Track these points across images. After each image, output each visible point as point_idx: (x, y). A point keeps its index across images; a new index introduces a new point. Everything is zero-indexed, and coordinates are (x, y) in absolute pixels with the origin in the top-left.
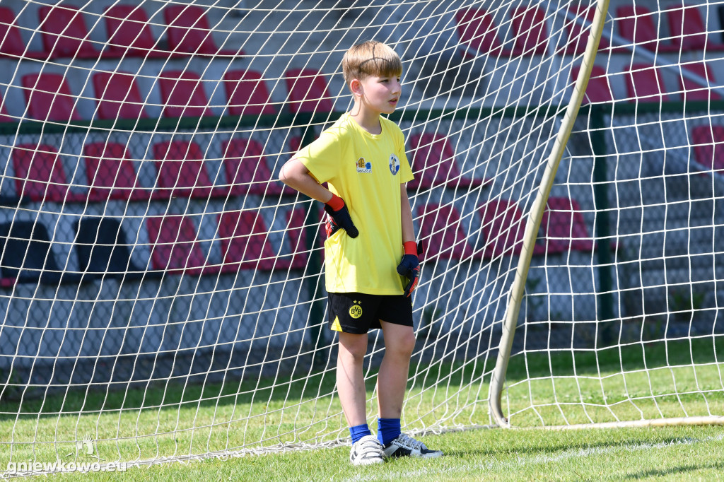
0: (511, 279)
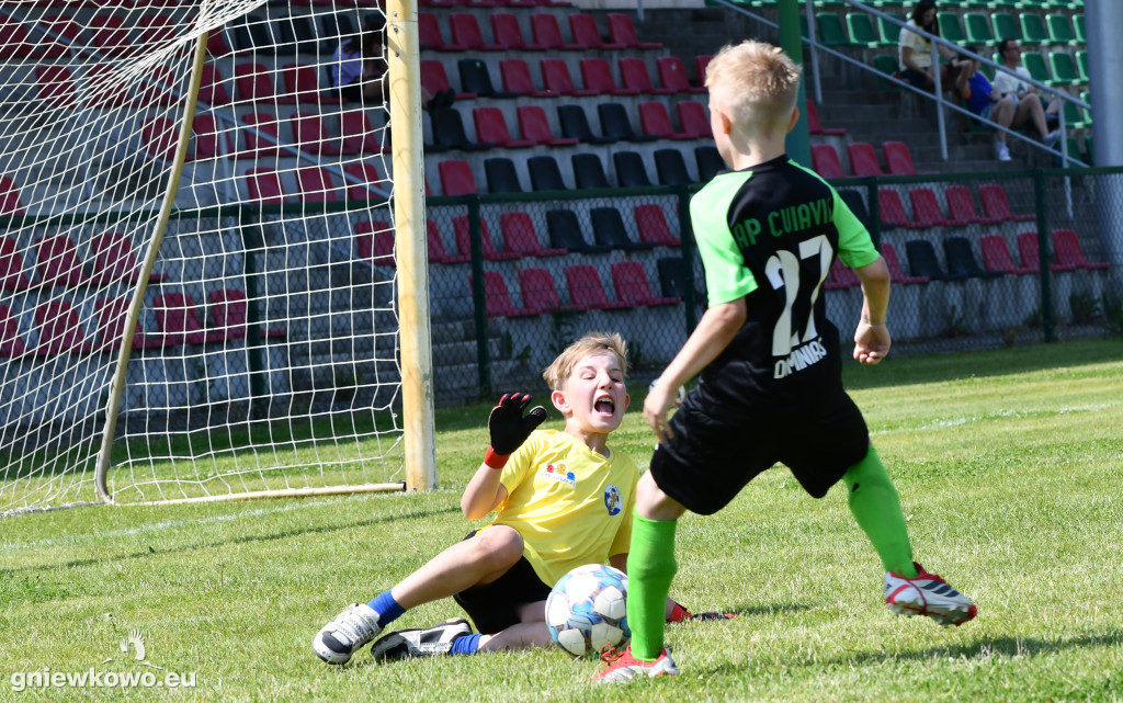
0: (112, 370)
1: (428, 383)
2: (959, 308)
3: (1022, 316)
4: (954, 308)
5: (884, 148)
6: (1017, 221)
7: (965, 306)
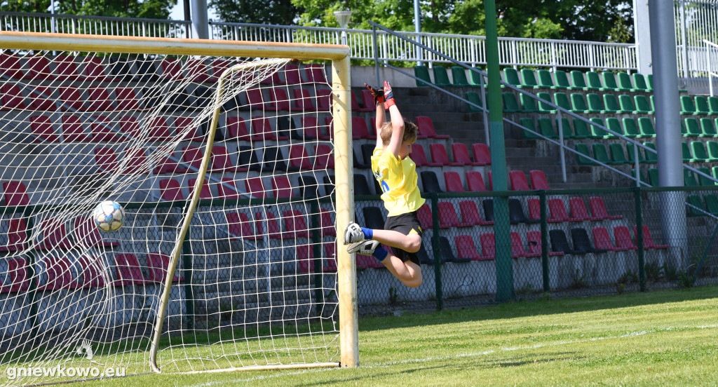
1: (355, 303)
2: (581, 271)
3: (617, 276)
4: (577, 271)
5: (531, 173)
6: (611, 219)
7: (584, 269)
